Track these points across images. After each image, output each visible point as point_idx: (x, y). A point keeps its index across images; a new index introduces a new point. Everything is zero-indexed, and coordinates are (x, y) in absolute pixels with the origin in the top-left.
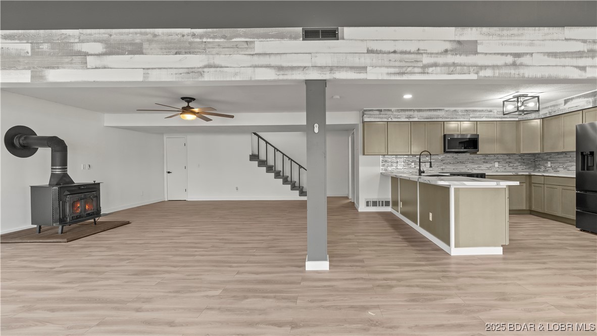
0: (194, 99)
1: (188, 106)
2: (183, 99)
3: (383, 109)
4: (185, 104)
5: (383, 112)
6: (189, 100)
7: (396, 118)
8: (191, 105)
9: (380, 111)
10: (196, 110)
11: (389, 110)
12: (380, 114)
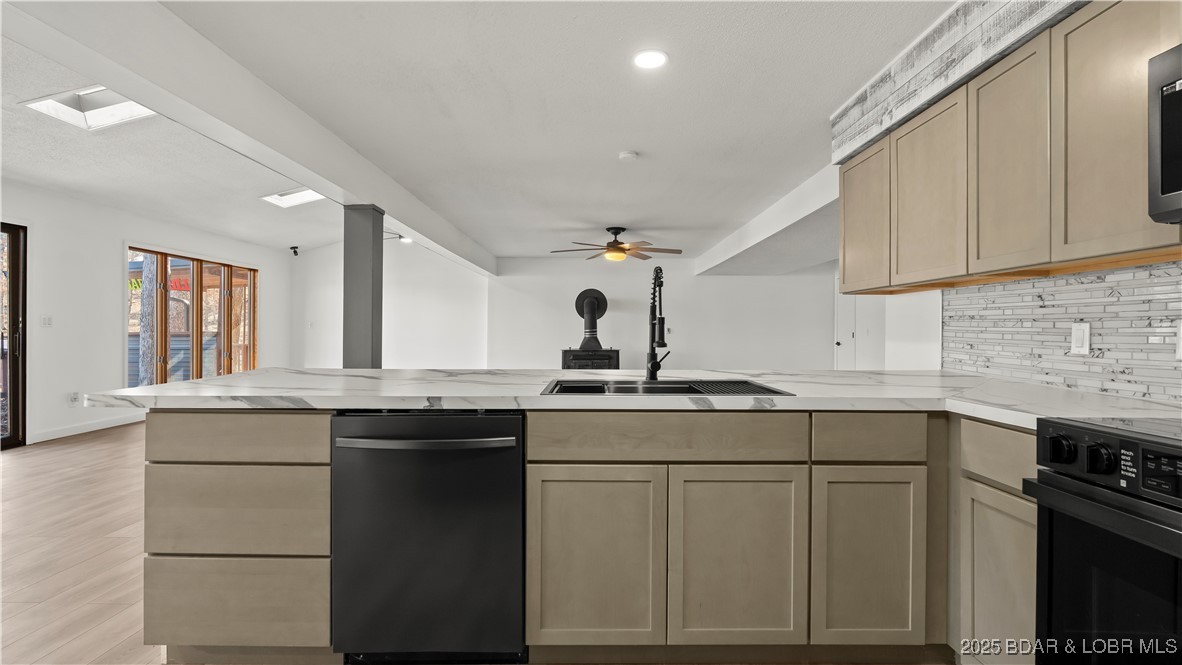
0: (623, 230)
1: (616, 241)
2: (608, 230)
3: (866, 86)
4: (611, 238)
5: (869, 103)
6: (617, 231)
7: (902, 101)
8: (620, 238)
9: (862, 99)
10: (626, 246)
11: (883, 80)
12: (863, 115)
